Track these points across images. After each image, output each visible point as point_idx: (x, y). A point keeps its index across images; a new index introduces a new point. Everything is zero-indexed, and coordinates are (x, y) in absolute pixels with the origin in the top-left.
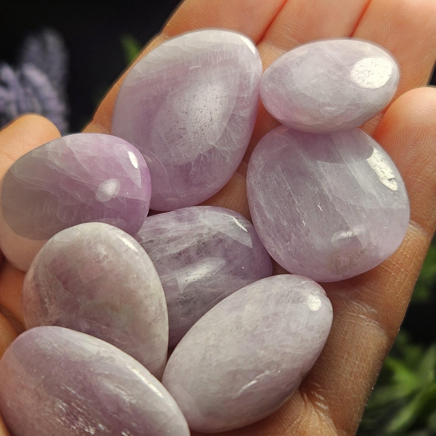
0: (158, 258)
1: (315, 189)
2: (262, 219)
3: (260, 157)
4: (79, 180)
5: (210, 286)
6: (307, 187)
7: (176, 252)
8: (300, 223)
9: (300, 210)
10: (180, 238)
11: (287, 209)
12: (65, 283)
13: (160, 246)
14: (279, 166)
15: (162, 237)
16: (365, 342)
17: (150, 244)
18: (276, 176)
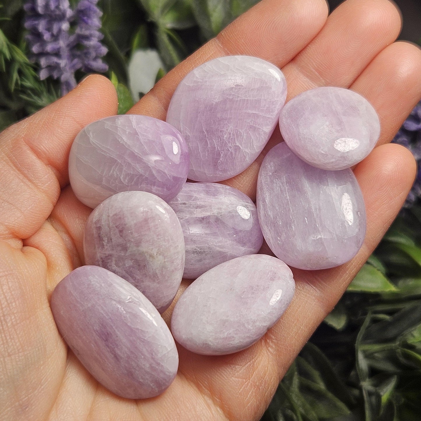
0: (187, 218)
1: (306, 205)
2: (265, 213)
3: (272, 163)
4: (141, 157)
5: (219, 246)
6: (301, 202)
7: (201, 216)
8: (291, 226)
9: (292, 217)
10: (206, 207)
11: (283, 213)
12: (121, 231)
13: (190, 209)
14: (284, 177)
15: (192, 202)
16: (310, 315)
17: (183, 205)
18: (281, 185)
